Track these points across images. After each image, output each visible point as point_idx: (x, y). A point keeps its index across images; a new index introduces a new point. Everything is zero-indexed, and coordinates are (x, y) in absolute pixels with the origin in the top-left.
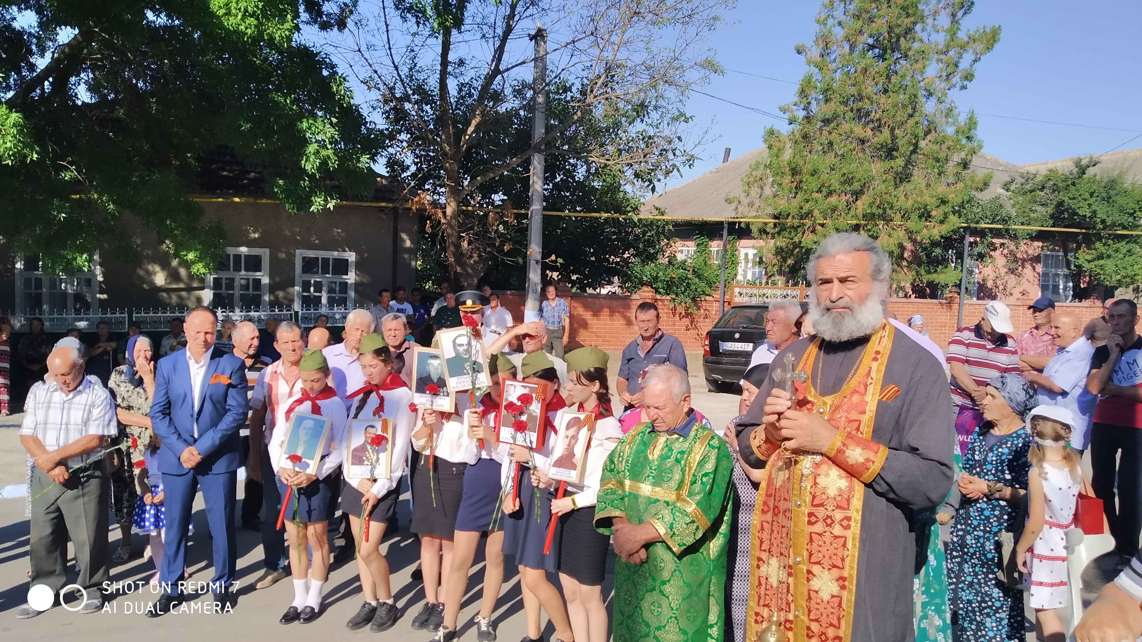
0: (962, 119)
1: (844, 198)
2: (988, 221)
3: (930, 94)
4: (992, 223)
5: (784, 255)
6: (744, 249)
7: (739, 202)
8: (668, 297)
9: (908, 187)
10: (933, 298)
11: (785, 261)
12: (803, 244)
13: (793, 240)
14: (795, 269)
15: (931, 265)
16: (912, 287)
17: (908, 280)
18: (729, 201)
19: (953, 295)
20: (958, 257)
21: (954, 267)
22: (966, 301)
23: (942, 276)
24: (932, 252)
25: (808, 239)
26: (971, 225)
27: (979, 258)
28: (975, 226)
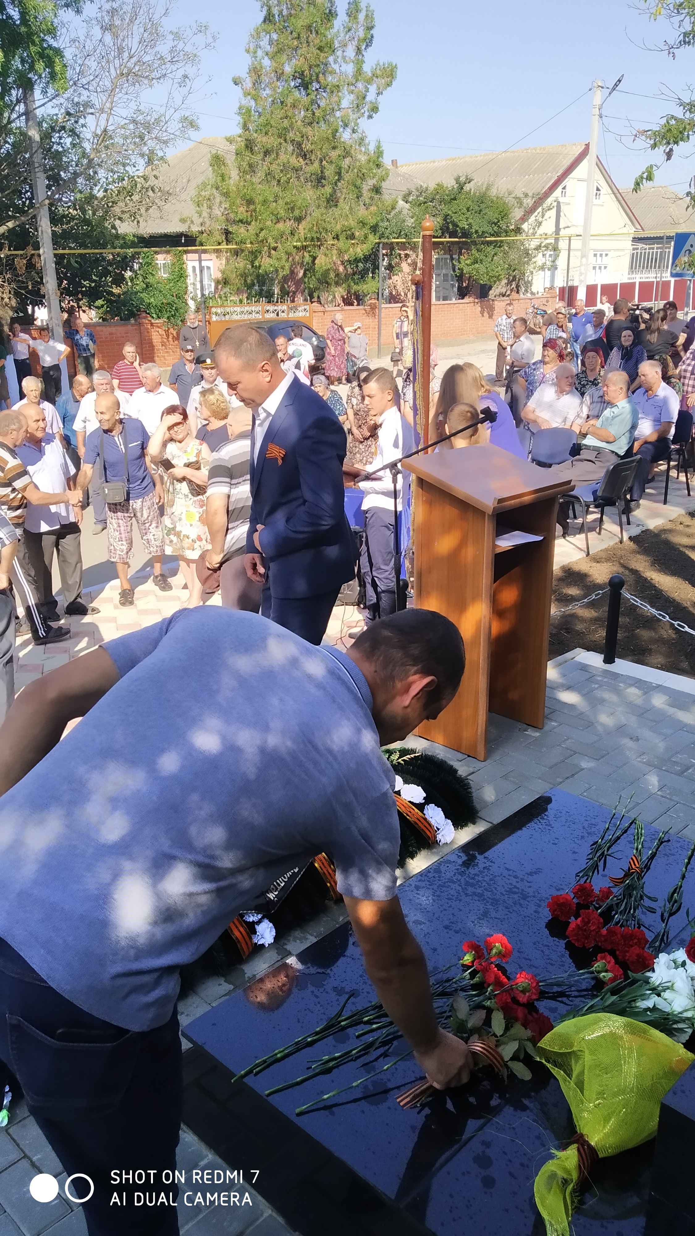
0: (372, 148)
1: (289, 224)
2: (395, 235)
3: (346, 125)
4: (398, 238)
5: (244, 275)
6: (191, 262)
7: (192, 222)
8: (161, 321)
9: (337, 212)
10: (358, 305)
11: (245, 281)
12: (263, 268)
13: (252, 263)
14: (250, 287)
15: (356, 277)
16: (342, 297)
17: (340, 292)
18: (183, 221)
19: (373, 301)
20: (376, 267)
21: (372, 277)
22: (383, 306)
23: (365, 286)
24: (357, 266)
25: (266, 263)
26: (383, 240)
27: (390, 267)
28: (386, 240)
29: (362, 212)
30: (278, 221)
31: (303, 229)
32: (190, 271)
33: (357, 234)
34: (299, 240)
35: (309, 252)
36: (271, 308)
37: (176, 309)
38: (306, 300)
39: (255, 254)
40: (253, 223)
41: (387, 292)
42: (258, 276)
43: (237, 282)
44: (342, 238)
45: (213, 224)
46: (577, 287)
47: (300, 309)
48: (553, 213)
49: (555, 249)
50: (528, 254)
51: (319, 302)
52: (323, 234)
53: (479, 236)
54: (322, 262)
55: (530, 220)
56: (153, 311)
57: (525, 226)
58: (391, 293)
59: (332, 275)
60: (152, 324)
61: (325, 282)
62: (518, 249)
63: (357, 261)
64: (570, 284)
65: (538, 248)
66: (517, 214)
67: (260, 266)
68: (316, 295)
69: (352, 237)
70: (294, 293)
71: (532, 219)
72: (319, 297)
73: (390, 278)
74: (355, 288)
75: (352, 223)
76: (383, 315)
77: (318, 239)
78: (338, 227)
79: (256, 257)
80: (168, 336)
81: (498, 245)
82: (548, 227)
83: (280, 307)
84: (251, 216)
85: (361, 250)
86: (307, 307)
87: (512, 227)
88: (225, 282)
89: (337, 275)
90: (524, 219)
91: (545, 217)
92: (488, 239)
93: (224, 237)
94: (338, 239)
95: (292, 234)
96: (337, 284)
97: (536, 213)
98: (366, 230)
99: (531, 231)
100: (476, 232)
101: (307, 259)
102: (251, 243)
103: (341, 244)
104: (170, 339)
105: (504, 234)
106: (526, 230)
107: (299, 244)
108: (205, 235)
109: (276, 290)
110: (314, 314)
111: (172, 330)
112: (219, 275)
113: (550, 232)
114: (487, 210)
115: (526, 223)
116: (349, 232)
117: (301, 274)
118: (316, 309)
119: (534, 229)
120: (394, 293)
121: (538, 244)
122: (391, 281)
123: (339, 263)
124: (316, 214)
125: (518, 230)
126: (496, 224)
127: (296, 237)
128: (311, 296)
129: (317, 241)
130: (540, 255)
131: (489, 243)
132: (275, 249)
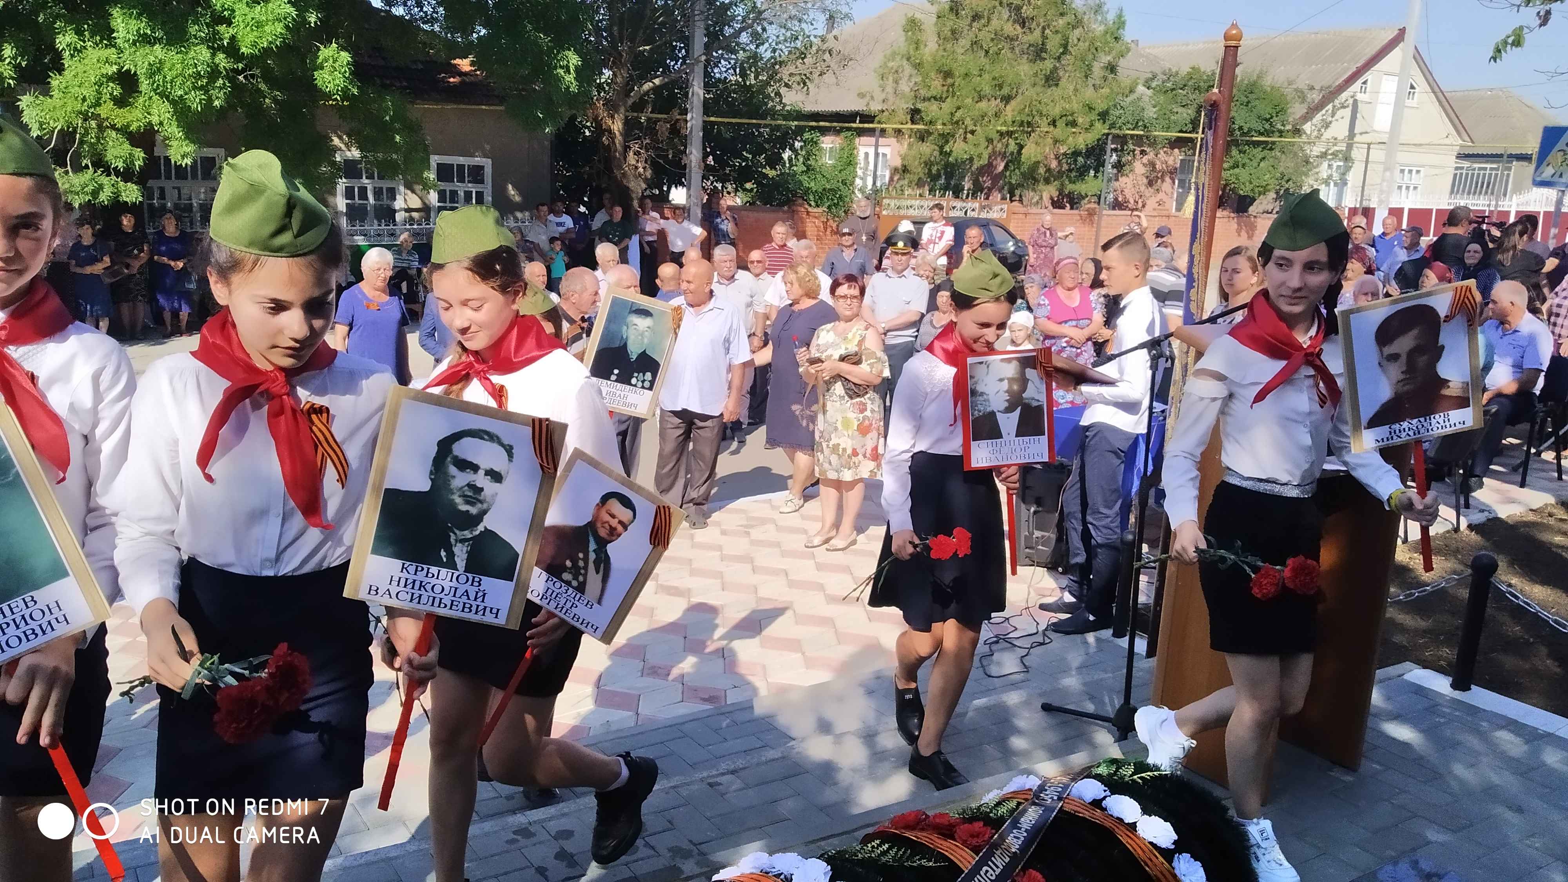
0: (1111, 17)
1: (993, 103)
2: (1130, 126)
4: (1133, 130)
5: (928, 164)
6: (864, 147)
7: (872, 97)
8: (820, 210)
9: (1056, 92)
10: (1072, 208)
11: (930, 170)
12: (954, 154)
13: (941, 147)
14: (935, 178)
15: (1073, 174)
16: (1052, 198)
17: (1049, 191)
18: (861, 95)
19: (1093, 206)
20: (1099, 165)
21: (1095, 176)
22: (1105, 212)
23: (1084, 186)
24: (1076, 161)
25: (959, 149)
26: (1113, 131)
27: (1119, 166)
28: (1118, 132)
29: (1089, 94)
30: (980, 99)
31: (1010, 111)
32: (861, 156)
33: (1080, 120)
34: (1005, 123)
35: (1016, 139)
36: (958, 204)
37: (840, 197)
38: (1003, 198)
39: (946, 138)
40: (948, 100)
41: (1111, 197)
42: (947, 165)
43: (919, 171)
44: (1061, 124)
45: (897, 102)
46: (1374, 209)
47: (996, 208)
48: (1347, 112)
49: (1347, 159)
50: (1307, 162)
51: (1021, 201)
52: (1037, 118)
53: (1244, 134)
54: (1031, 152)
55: (1314, 120)
56: (811, 197)
57: (1307, 127)
58: (1116, 199)
59: (1042, 170)
60: (808, 213)
61: (1031, 178)
62: (1295, 154)
63: (1076, 154)
64: (1365, 204)
65: (1324, 155)
66: (1297, 110)
67: (951, 151)
68: (1017, 192)
69: (1074, 124)
70: (990, 190)
71: (1318, 117)
72: (1021, 196)
73: (1117, 180)
74: (1070, 187)
75: (1075, 106)
76: (1103, 223)
77: (1029, 124)
78: (1056, 111)
79: (947, 142)
80: (825, 229)
81: (1269, 147)
82: (1339, 129)
83: (971, 204)
84: (948, 91)
85: (1083, 140)
86: (1005, 207)
87: (1289, 127)
88: (905, 170)
89: (1049, 170)
90: (1307, 118)
91: (1336, 117)
92: (1254, 139)
93: (909, 117)
94: (1055, 126)
95: (997, 115)
96: (1047, 181)
97: (1324, 112)
98: (1094, 116)
99: (1315, 133)
100: (1241, 128)
101: (1013, 147)
102: (944, 124)
103: (1059, 131)
104: (828, 233)
105: (1277, 134)
106: (1309, 132)
107: (1004, 129)
108: (886, 113)
109: (967, 184)
110: (1013, 216)
111: (831, 221)
112: (898, 163)
113: (1340, 137)
114: (1257, 102)
115: (1309, 123)
116: (1070, 118)
117: (1001, 168)
118: (1016, 210)
119: (1319, 130)
120: (1120, 199)
121: (1324, 150)
122: (1117, 184)
123: (1052, 156)
124: (1031, 93)
125: (1297, 132)
126: (1267, 120)
127: (1002, 120)
128: (1012, 193)
129: (1028, 127)
130: (1325, 165)
131: (1257, 144)
132: (973, 132)
